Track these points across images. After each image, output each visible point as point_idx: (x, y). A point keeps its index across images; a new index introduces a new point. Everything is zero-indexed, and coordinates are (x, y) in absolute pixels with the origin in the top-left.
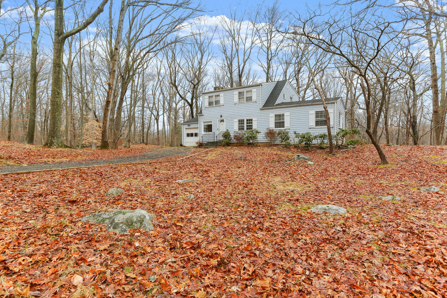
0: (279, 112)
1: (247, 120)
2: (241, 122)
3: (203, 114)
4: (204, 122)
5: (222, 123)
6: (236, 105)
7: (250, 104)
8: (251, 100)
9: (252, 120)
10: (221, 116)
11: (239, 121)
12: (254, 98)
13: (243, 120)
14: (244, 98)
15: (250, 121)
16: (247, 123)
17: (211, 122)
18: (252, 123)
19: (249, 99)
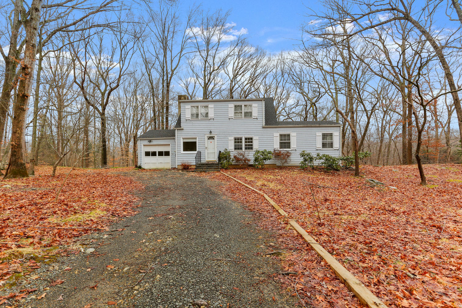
0: (285, 131)
1: (246, 139)
2: (238, 141)
3: (182, 128)
4: (183, 139)
5: (212, 140)
6: (231, 120)
7: (248, 120)
8: (251, 116)
9: (251, 139)
10: (211, 132)
11: (235, 140)
12: (255, 114)
13: (241, 139)
14: (241, 113)
15: (249, 140)
16: (246, 142)
17: (196, 138)
18: (252, 142)
19: (248, 115)
